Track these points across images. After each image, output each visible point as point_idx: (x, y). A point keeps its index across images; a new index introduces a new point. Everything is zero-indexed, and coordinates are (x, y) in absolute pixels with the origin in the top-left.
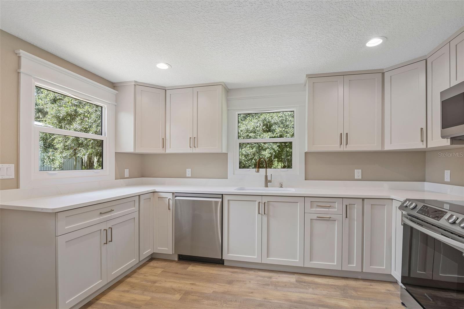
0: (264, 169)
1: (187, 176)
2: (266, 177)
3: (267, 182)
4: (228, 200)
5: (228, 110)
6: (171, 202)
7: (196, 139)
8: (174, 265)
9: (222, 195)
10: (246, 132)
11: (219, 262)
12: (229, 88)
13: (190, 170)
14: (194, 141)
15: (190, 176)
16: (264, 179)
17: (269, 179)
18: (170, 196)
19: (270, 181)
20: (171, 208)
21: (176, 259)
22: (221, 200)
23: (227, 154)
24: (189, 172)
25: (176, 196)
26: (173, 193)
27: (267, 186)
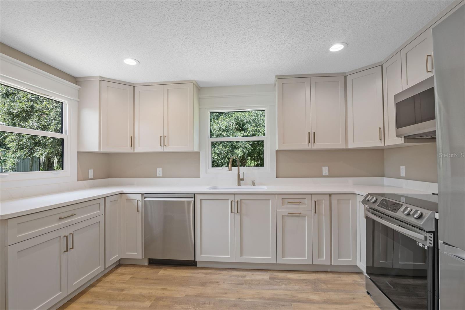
0: (237, 168)
1: (158, 175)
2: (239, 175)
3: (240, 180)
4: (201, 200)
5: (200, 108)
6: (140, 203)
7: (167, 137)
8: (143, 270)
9: (194, 194)
10: (219, 131)
11: (192, 264)
12: (201, 86)
13: (161, 169)
14: (164, 140)
15: (161, 175)
16: (236, 177)
17: (242, 177)
18: (139, 197)
19: (243, 180)
20: (140, 209)
21: (146, 264)
22: (193, 200)
23: (199, 153)
24: (159, 172)
25: (145, 197)
26: (142, 194)
27: (239, 184)
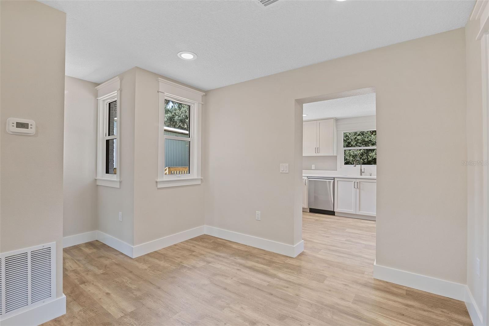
0: (360, 165)
1: (312, 169)
2: (361, 170)
3: (361, 172)
4: (337, 181)
5: (337, 131)
6: (306, 181)
7: (319, 148)
9: (334, 178)
11: (332, 213)
12: (338, 118)
13: (314, 165)
14: (317, 150)
15: (314, 169)
16: (360, 171)
17: (363, 171)
18: (306, 178)
19: (364, 172)
20: (306, 184)
21: (309, 212)
22: (333, 180)
23: (337, 156)
24: (313, 167)
25: (309, 178)
26: (307, 177)
27: (361, 175)
